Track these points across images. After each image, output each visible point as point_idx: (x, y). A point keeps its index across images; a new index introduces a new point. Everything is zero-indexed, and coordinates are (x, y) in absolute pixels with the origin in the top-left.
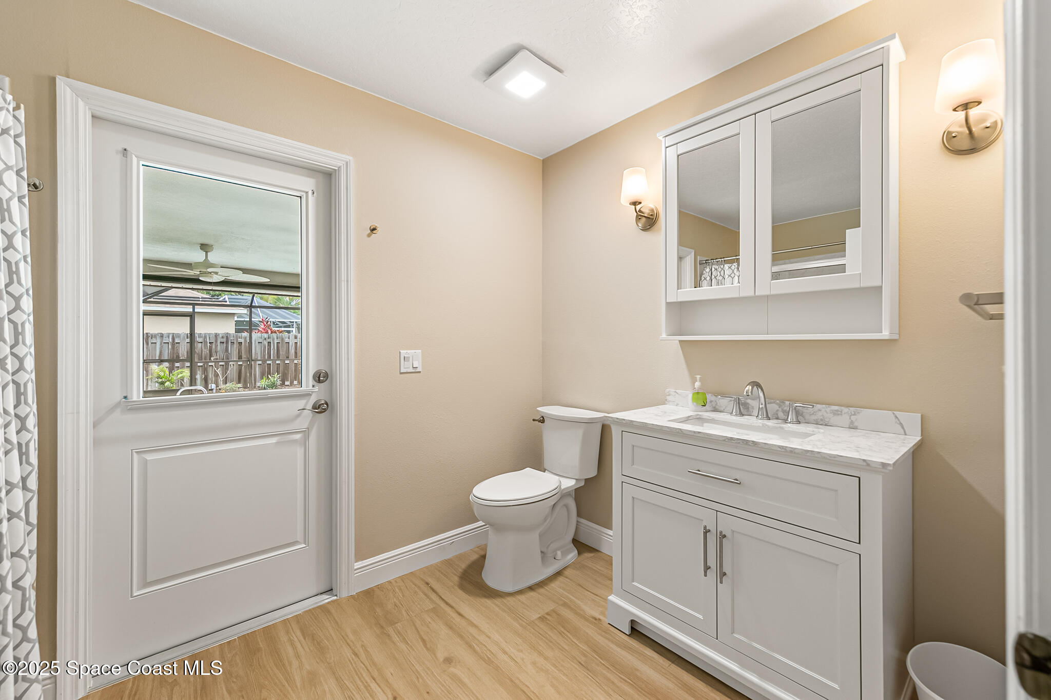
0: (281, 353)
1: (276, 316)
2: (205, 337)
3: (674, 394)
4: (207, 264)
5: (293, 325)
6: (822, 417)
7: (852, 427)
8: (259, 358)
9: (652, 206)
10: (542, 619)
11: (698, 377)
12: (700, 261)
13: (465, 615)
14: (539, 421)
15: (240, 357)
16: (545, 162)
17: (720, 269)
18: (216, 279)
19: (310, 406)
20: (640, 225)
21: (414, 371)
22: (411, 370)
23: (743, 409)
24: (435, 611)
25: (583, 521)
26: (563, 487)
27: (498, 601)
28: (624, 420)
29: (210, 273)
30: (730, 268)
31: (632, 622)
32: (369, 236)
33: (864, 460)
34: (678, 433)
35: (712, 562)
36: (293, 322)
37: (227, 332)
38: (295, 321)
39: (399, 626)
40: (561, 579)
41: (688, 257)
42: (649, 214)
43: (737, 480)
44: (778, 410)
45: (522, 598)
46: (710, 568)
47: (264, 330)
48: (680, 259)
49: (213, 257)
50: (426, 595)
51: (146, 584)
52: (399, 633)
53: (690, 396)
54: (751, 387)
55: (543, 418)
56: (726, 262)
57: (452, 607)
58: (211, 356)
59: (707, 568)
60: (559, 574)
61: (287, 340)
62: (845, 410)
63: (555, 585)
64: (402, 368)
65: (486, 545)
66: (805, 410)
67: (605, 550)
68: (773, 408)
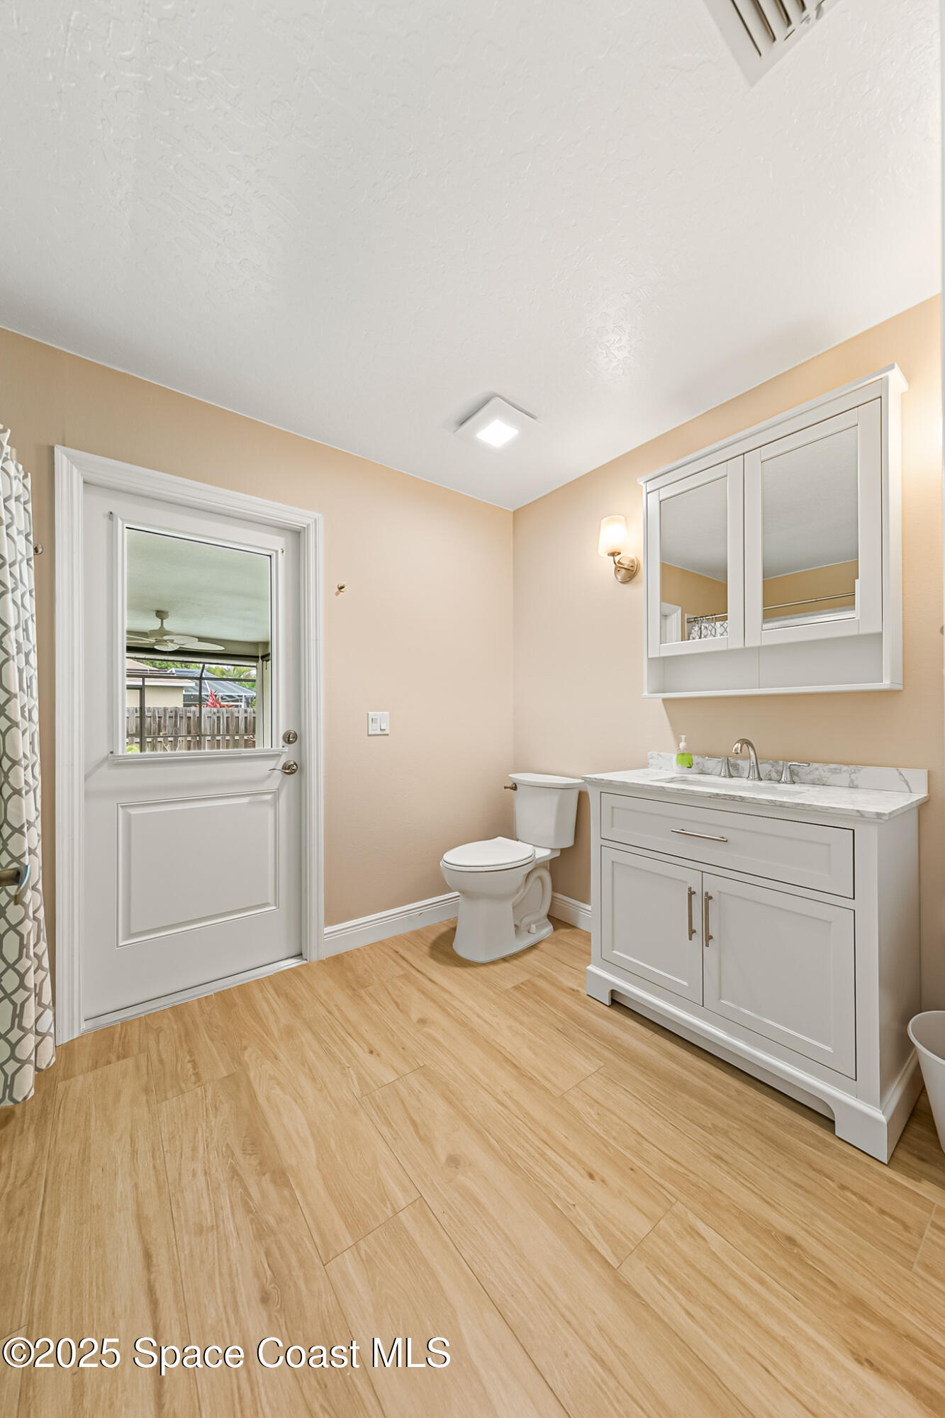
0: (230, 727)
1: (224, 690)
2: (154, 711)
3: (656, 756)
4: (162, 632)
5: (241, 699)
6: (818, 777)
7: (853, 786)
8: (209, 733)
9: (632, 556)
10: (517, 988)
11: (683, 737)
12: (688, 619)
13: (436, 981)
14: (512, 788)
15: (189, 732)
16: (516, 514)
17: (710, 628)
18: (171, 647)
19: (280, 767)
20: (619, 577)
21: (381, 733)
22: (379, 732)
23: (732, 771)
24: (407, 978)
25: (559, 896)
26: (537, 857)
27: (470, 970)
28: (603, 780)
29: (166, 641)
30: (721, 625)
31: (613, 992)
32: (337, 594)
33: (858, 811)
34: (661, 791)
35: (697, 925)
36: (242, 696)
37: (176, 706)
38: (244, 694)
39: (370, 989)
40: (536, 952)
41: (673, 616)
42: (628, 566)
43: (723, 838)
44: (770, 771)
45: (496, 968)
46: (695, 932)
47: (213, 704)
48: (664, 616)
49: (169, 624)
50: (396, 962)
51: (130, 935)
52: (371, 995)
53: (675, 757)
54: (740, 745)
55: (516, 786)
56: (717, 620)
57: (422, 973)
58: (160, 731)
59: (692, 932)
60: (533, 947)
61: (236, 715)
62: (845, 768)
63: (531, 958)
64: (370, 729)
65: (456, 918)
66: (799, 769)
67: (582, 925)
68: (765, 768)
